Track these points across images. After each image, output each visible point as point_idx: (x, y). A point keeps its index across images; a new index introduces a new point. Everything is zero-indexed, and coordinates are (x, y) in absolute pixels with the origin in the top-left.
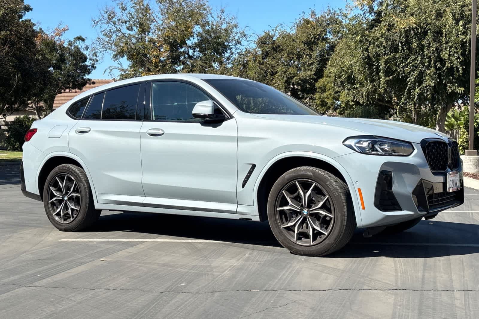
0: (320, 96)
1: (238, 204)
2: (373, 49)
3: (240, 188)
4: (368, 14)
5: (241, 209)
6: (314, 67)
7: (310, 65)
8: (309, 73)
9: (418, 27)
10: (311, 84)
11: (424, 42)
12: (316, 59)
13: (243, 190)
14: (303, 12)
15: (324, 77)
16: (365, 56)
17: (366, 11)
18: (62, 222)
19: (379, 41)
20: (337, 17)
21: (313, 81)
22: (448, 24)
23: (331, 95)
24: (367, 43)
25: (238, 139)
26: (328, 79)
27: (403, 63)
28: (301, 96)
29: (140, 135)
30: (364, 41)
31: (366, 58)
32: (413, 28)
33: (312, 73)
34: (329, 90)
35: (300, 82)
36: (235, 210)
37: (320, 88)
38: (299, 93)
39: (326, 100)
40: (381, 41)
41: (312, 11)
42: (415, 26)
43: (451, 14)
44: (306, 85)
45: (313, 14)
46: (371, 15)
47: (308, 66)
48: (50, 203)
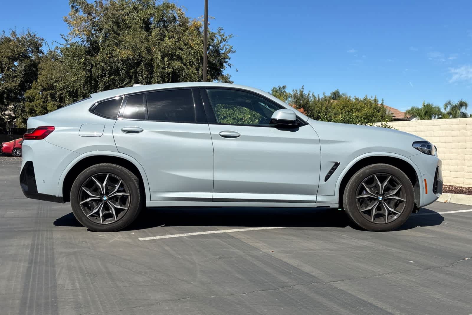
0: (30, 105)
1: (317, 195)
2: (95, 70)
3: (323, 182)
4: (85, 42)
5: (319, 199)
6: (18, 80)
7: (14, 78)
8: (14, 84)
9: (134, 58)
10: (16, 94)
11: (138, 70)
12: (21, 73)
13: (326, 183)
14: (3, 31)
15: (31, 89)
16: (88, 75)
17: (84, 40)
18: (102, 223)
19: (100, 65)
20: (36, 40)
21: (18, 91)
22: (158, 58)
23: (39, 104)
24: (89, 66)
25: (320, 142)
26: (36, 91)
27: (119, 84)
28: (6, 103)
29: (211, 137)
30: (87, 64)
31: (88, 77)
32: (130, 58)
33: (17, 84)
34: (38, 100)
35: (5, 91)
36: (315, 200)
37: (28, 98)
38: (5, 100)
39: (35, 108)
40: (102, 65)
41: (13, 31)
42: (131, 57)
43: (159, 51)
44: (12, 95)
45: (14, 34)
46: (87, 44)
47: (12, 78)
48: (82, 204)
